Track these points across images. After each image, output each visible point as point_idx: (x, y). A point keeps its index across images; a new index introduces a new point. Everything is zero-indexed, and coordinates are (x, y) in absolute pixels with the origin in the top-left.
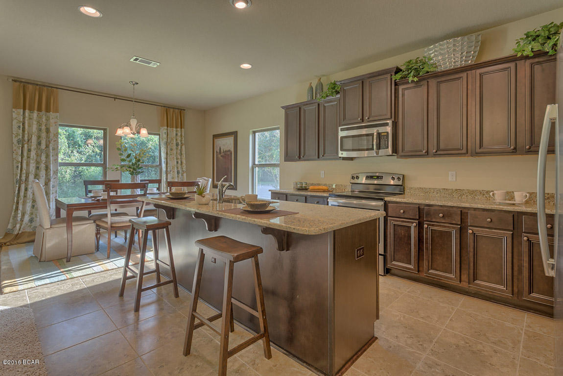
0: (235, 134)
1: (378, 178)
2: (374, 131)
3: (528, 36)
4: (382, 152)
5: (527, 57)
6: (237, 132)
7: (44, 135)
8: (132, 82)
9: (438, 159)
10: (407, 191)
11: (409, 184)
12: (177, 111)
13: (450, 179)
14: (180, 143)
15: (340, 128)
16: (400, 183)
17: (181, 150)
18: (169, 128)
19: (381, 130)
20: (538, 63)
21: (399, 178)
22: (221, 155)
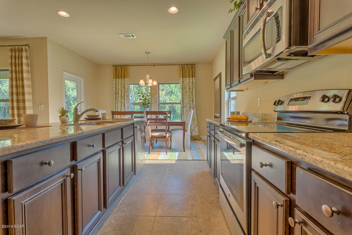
0: (220, 75)
7: (123, 89)
12: (189, 66)
14: (191, 88)
17: (192, 93)
18: (184, 78)
22: (216, 93)
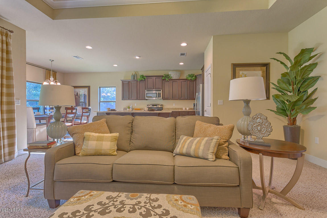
0: (89, 87)
1: (156, 105)
2: (158, 92)
3: (189, 75)
4: (159, 98)
5: (189, 80)
6: (90, 86)
8: (51, 60)
9: (172, 101)
10: (164, 109)
11: (164, 107)
13: (174, 105)
15: (146, 90)
16: (162, 107)
19: (159, 92)
20: (191, 81)
21: (162, 106)
22: (78, 96)
